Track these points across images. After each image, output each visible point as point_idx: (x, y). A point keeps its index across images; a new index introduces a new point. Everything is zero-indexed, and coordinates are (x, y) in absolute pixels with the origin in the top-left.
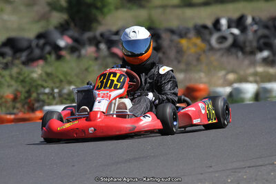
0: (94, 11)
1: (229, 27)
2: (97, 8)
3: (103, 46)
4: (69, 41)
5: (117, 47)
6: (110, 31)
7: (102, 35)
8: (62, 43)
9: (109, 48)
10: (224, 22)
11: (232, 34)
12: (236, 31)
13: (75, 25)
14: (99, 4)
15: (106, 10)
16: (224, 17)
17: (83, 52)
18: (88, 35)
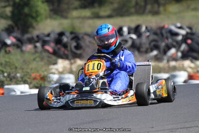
0: (30, 19)
1: (129, 33)
2: (33, 17)
3: (38, 45)
4: (14, 40)
5: (49, 45)
6: (43, 34)
7: (38, 36)
8: (9, 42)
9: (43, 46)
10: (125, 29)
11: (131, 38)
12: (134, 36)
13: (18, 29)
14: (34, 15)
15: (39, 19)
16: (125, 26)
17: (24, 48)
18: (27, 36)
